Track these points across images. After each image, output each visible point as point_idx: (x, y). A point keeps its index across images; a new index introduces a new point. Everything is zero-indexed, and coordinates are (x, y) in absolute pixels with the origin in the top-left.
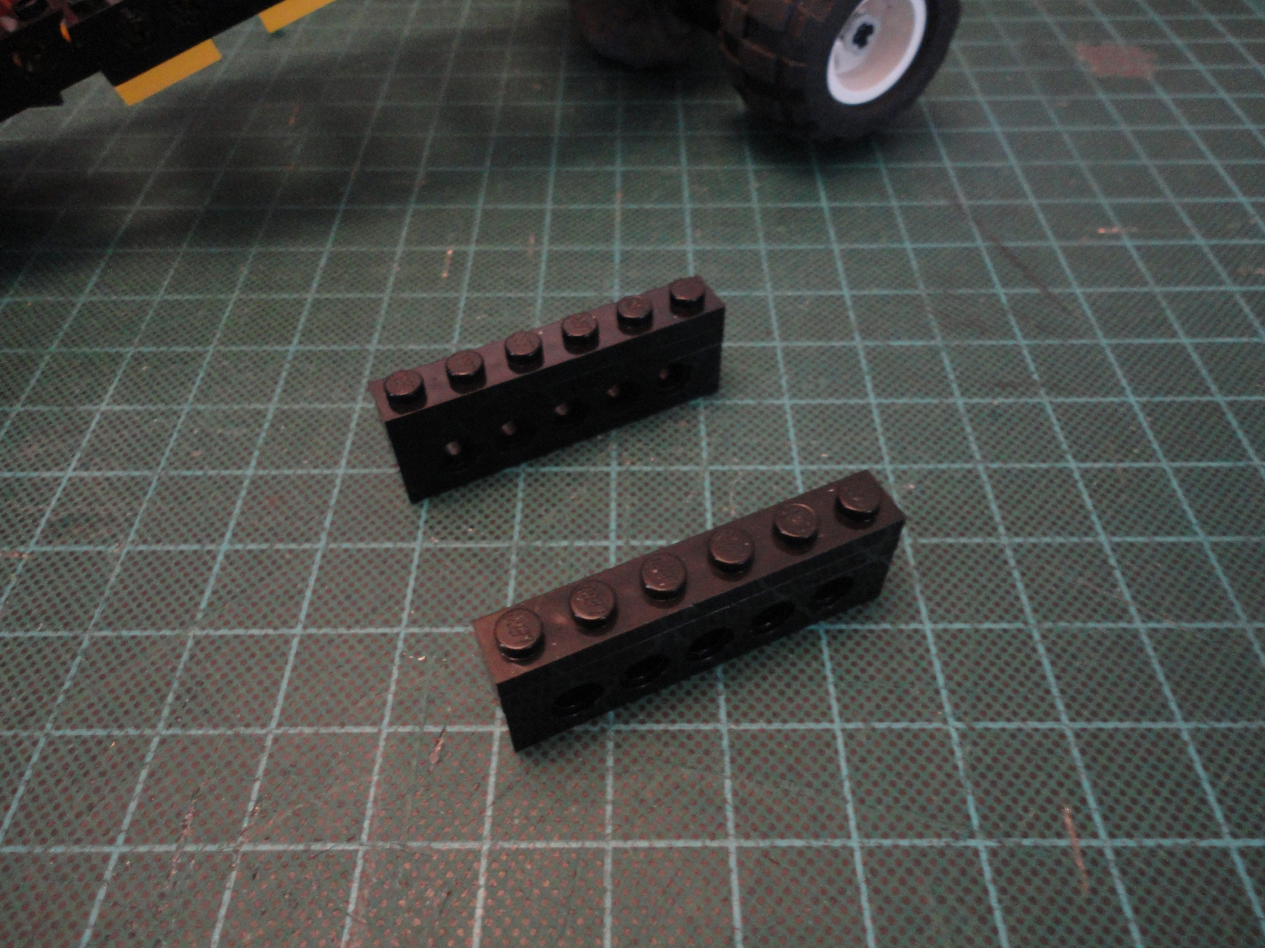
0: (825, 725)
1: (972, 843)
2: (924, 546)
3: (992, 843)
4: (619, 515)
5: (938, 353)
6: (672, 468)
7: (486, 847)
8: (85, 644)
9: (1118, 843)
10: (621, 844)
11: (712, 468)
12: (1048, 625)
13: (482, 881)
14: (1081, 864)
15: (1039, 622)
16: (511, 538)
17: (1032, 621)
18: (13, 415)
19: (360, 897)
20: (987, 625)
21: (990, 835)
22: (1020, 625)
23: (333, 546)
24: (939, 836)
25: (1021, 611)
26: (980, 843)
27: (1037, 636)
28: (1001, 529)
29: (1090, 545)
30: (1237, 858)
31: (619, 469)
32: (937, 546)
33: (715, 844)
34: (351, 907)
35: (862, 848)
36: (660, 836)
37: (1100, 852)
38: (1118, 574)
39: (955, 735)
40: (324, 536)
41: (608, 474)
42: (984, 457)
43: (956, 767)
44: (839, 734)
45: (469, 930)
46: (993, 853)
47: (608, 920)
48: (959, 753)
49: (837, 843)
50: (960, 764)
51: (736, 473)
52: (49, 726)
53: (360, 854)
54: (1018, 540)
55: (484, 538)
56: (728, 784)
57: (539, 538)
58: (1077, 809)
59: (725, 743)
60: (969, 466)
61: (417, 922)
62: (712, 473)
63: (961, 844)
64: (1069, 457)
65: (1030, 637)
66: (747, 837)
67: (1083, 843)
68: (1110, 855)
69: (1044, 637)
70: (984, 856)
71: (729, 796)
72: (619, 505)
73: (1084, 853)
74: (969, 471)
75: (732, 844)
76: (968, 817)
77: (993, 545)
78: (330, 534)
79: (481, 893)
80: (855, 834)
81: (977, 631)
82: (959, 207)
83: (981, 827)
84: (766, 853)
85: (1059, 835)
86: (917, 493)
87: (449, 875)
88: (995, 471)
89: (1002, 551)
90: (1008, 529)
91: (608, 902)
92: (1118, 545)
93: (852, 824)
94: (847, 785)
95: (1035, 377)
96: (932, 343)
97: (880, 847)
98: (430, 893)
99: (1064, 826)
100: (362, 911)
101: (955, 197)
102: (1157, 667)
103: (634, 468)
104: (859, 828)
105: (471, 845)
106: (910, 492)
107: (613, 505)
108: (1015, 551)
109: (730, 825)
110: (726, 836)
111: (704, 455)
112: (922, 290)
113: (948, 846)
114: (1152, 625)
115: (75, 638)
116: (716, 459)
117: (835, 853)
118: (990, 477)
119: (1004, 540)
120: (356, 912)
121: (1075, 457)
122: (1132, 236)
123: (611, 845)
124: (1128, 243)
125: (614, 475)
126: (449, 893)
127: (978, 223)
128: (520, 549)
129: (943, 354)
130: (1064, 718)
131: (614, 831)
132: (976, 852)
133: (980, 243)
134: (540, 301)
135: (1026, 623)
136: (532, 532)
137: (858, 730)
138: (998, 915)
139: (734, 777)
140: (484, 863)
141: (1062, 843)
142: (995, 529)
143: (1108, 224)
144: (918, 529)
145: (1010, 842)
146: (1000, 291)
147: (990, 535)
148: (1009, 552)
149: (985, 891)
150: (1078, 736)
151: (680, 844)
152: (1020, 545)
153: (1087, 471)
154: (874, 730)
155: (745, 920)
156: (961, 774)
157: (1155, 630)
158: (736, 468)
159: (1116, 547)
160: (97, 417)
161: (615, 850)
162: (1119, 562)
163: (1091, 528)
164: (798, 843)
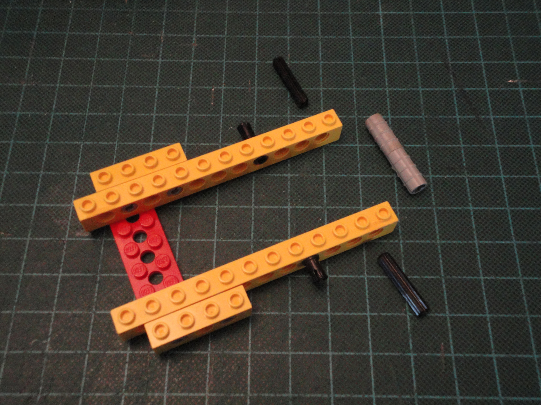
0: (364, 314)
1: (409, 354)
2: (407, 244)
3: (416, 355)
4: (292, 228)
5: (425, 151)
6: (312, 207)
7: (250, 353)
8: (98, 279)
9: (457, 355)
10: (294, 353)
11: (328, 207)
12: (448, 277)
13: (249, 364)
14: (443, 361)
15: (445, 276)
16: (250, 237)
17: (443, 275)
18: (41, 176)
19: (210, 368)
20: (426, 277)
21: (415, 352)
22: (438, 277)
23: (183, 240)
24: (399, 352)
25: (440, 271)
26: (412, 355)
27: (443, 281)
28: (438, 237)
29: (471, 244)
30: (495, 360)
31: (291, 207)
32: (412, 244)
33: (325, 353)
34: (208, 372)
35: (373, 355)
36: (307, 351)
37: (451, 358)
38: (478, 257)
39: (408, 318)
40: (178, 236)
41: (287, 209)
42: (436, 204)
43: (407, 329)
44: (369, 317)
45: (247, 379)
46: (415, 357)
47: (290, 377)
48: (409, 324)
49: (365, 354)
50: (409, 328)
51: (337, 210)
52: (94, 309)
53: (209, 355)
54: (443, 242)
55: (240, 238)
56: (330, 334)
57: (261, 238)
58: (445, 344)
59: (329, 320)
60: (429, 208)
61: (230, 376)
62: (328, 210)
63: (405, 355)
64: (470, 204)
65: (441, 281)
66: (336, 351)
67: (446, 355)
68: (453, 359)
69: (446, 281)
70: (412, 359)
71: (330, 338)
72: (292, 224)
73: (445, 358)
74: (430, 210)
75: (330, 354)
76: (409, 346)
77: (434, 244)
78: (181, 234)
79: (249, 368)
80: (371, 351)
81: (422, 279)
82: (446, 66)
83: (413, 349)
84: (341, 356)
85: (438, 352)
86: (408, 220)
87: (238, 362)
88: (440, 211)
89: (437, 246)
90: (440, 237)
91: (290, 371)
92: (481, 244)
93: (370, 347)
94: (370, 335)
95: (464, 164)
96: (424, 145)
97: (379, 355)
98: (233, 368)
99: (440, 349)
100: (212, 372)
101: (446, 59)
102: (484, 294)
103: (296, 207)
104: (372, 349)
105: (245, 352)
106: (405, 220)
107: (289, 224)
108: (442, 246)
109: (330, 347)
110: (329, 351)
111: (325, 201)
112: (423, 116)
113: (401, 355)
114: (486, 278)
115: (94, 276)
116: (329, 203)
117: (364, 357)
118: (438, 213)
119: (438, 242)
120: (210, 373)
121: (473, 204)
122: (523, 85)
123: (291, 353)
124: (521, 89)
125: (289, 210)
126: (239, 367)
127: (454, 75)
128: (254, 242)
129: (428, 151)
130: (447, 312)
131: (292, 349)
132: (410, 357)
133: (453, 88)
134: (255, 119)
135: (441, 276)
136: (258, 235)
137: (375, 316)
138: (414, 377)
139: (332, 332)
140: (249, 358)
141: (439, 355)
142: (436, 237)
143: (514, 77)
144: (406, 236)
145: (421, 355)
146: (458, 117)
147: (433, 239)
148: (439, 247)
149: (411, 370)
150: (451, 318)
151: (313, 353)
152: (444, 244)
153: (476, 211)
154: (381, 316)
155: (334, 377)
156: (409, 331)
157: (487, 280)
158: (337, 207)
159: (480, 245)
160: (77, 178)
161: (292, 355)
162: (480, 252)
163: (472, 237)
164: (352, 354)
